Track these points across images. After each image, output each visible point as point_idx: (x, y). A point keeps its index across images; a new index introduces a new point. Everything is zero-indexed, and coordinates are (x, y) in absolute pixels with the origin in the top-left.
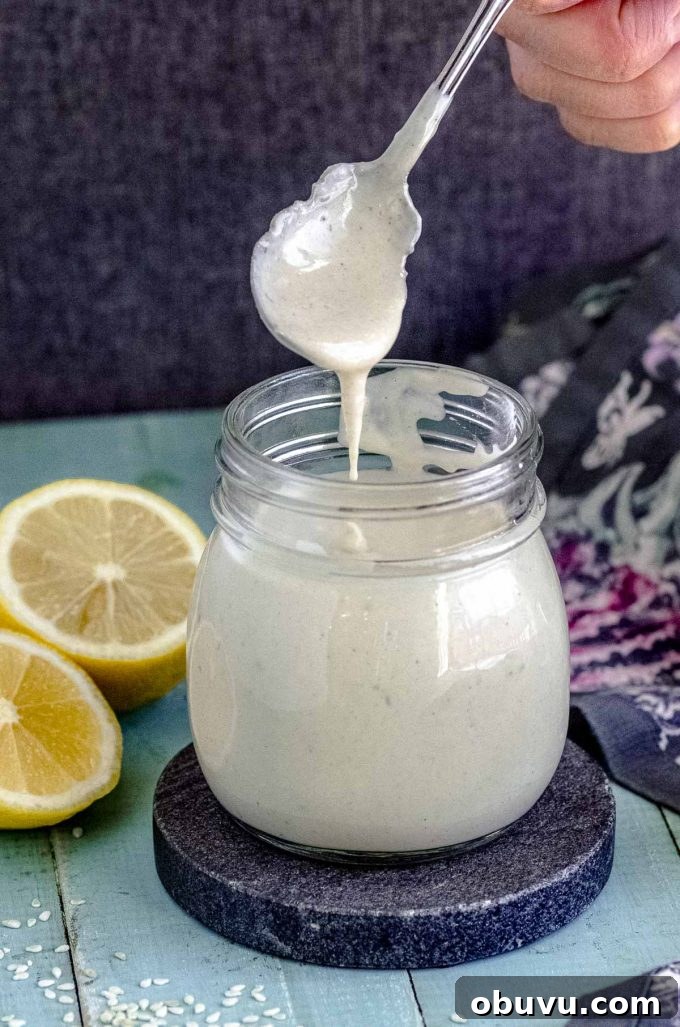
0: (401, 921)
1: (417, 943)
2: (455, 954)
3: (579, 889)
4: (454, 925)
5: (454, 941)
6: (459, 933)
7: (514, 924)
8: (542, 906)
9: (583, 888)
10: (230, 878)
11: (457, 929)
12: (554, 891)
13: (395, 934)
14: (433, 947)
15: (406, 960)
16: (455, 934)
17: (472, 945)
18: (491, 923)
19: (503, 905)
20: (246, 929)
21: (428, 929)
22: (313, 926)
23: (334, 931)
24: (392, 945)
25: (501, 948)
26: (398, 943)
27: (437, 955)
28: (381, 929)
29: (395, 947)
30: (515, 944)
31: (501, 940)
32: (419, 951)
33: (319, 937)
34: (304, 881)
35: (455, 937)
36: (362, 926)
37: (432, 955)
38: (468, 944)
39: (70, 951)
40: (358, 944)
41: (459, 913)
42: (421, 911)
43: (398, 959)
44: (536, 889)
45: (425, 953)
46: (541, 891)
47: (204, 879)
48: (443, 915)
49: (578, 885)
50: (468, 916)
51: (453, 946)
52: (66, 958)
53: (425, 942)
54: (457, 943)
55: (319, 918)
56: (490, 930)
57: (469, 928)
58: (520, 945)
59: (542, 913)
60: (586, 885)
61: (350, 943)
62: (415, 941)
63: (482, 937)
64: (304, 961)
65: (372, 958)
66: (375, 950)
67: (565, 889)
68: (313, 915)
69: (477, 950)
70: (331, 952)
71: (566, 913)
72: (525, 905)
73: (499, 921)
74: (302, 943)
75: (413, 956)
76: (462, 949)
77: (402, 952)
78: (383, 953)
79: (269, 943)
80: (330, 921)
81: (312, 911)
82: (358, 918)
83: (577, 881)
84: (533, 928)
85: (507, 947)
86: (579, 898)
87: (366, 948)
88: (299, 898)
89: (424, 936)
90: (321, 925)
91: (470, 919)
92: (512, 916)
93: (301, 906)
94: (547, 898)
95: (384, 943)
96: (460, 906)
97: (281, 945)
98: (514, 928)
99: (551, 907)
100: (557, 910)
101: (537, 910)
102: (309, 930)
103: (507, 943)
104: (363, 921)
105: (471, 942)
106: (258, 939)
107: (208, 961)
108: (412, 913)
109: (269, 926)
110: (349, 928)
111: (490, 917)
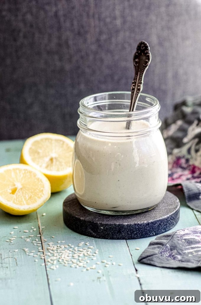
0: (124, 226)
1: (128, 232)
2: (138, 235)
3: (170, 222)
4: (137, 227)
5: (137, 232)
6: (138, 229)
7: (153, 228)
8: (160, 224)
9: (171, 222)
10: (81, 217)
11: (138, 228)
12: (163, 221)
13: (122, 229)
14: (132, 233)
15: (125, 236)
16: (137, 230)
17: (142, 233)
18: (147, 227)
19: (150, 223)
20: (85, 230)
21: (131, 228)
22: (102, 228)
23: (107, 229)
24: (121, 232)
25: (149, 235)
26: (123, 231)
27: (133, 235)
28: (119, 228)
29: (122, 233)
30: (153, 234)
31: (149, 232)
32: (128, 234)
33: (103, 230)
34: (99, 218)
35: (137, 231)
36: (114, 227)
37: (132, 235)
38: (141, 233)
39: (41, 236)
40: (113, 232)
41: (138, 224)
42: (129, 223)
43: (123, 236)
44: (158, 219)
45: (130, 235)
46: (160, 220)
47: (74, 218)
48: (134, 224)
49: (169, 220)
50: (141, 225)
51: (137, 233)
52: (39, 238)
53: (130, 232)
54: (138, 232)
55: (103, 226)
56: (147, 229)
57: (141, 228)
58: (154, 234)
59: (160, 226)
60: (172, 221)
61: (111, 232)
62: (127, 231)
63: (144, 231)
64: (99, 238)
65: (117, 236)
66: (117, 233)
67: (166, 221)
68: (102, 225)
69: (143, 234)
70: (106, 235)
71: (166, 227)
72: (155, 224)
73: (149, 227)
74: (99, 232)
75: (127, 235)
76: (139, 234)
77: (124, 234)
78: (119, 234)
79: (91, 233)
80: (106, 226)
81: (101, 223)
82: (113, 225)
83: (169, 219)
84: (158, 230)
85: (151, 234)
86: (170, 224)
87: (115, 233)
88: (98, 221)
89: (130, 230)
90: (104, 227)
91: (141, 226)
92: (152, 226)
93: (99, 223)
94: (161, 222)
95: (119, 232)
96: (139, 222)
97: (94, 233)
98: (153, 229)
99: (162, 225)
100: (164, 226)
101: (159, 225)
102: (101, 229)
103: (151, 233)
104: (114, 226)
105: (142, 232)
106: (88, 232)
107: (75, 238)
108: (126, 224)
109: (90, 228)
110: (110, 228)
111: (146, 226)
